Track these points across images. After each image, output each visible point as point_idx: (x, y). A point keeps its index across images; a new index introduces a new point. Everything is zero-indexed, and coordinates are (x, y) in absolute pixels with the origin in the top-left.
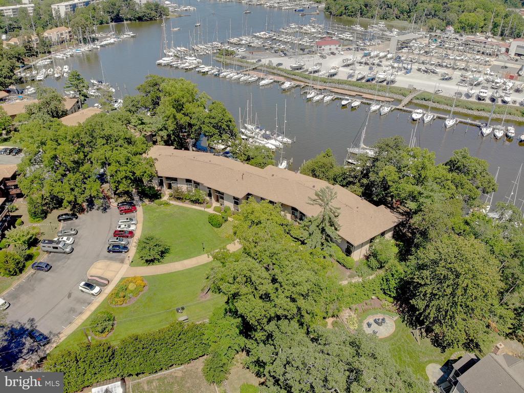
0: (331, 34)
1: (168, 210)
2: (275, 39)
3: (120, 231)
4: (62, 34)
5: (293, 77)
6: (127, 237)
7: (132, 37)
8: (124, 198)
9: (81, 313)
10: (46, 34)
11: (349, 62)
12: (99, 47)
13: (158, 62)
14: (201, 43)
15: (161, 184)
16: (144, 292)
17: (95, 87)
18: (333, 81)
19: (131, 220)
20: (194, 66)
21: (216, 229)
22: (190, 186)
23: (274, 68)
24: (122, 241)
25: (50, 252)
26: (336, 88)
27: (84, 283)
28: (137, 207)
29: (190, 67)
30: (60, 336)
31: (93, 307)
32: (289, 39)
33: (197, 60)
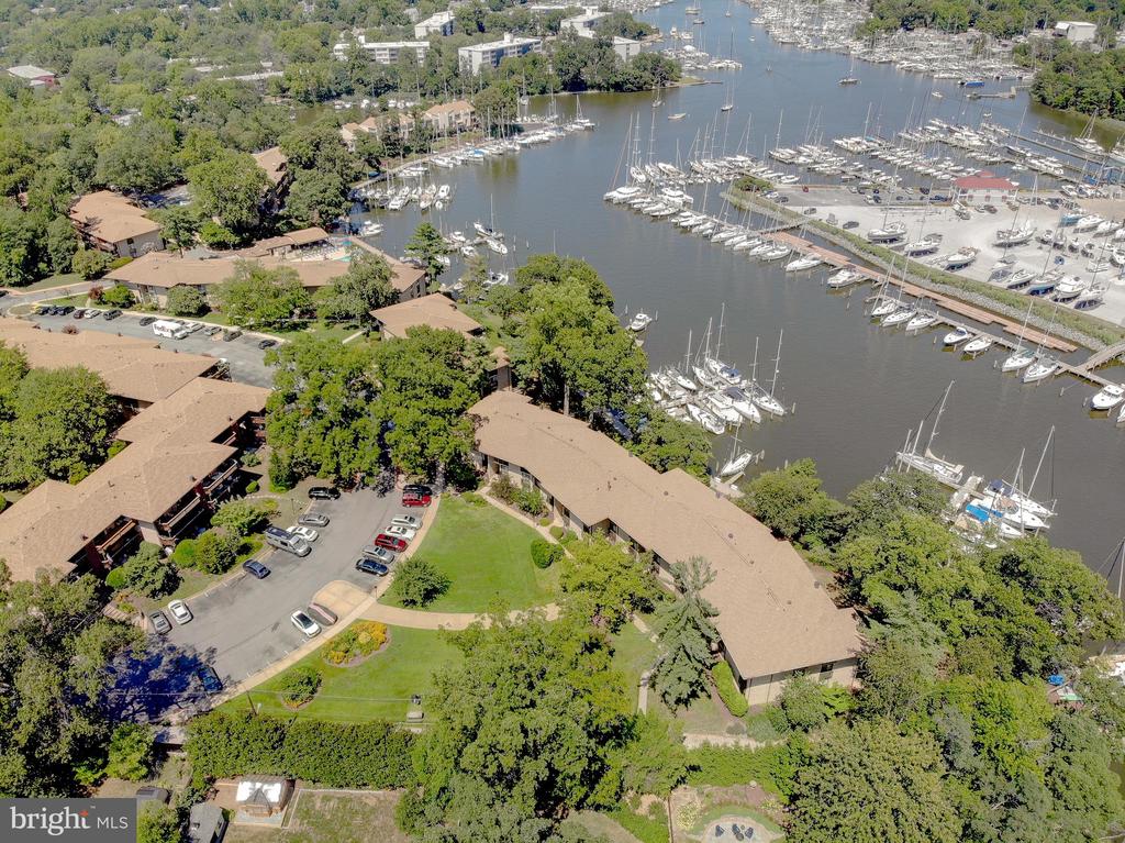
1: (477, 513)
3: (387, 537)
4: (458, 116)
6: (394, 549)
7: (587, 128)
8: (420, 477)
9: (279, 660)
10: (428, 115)
11: (1013, 238)
12: (518, 148)
13: (608, 195)
15: (485, 463)
16: (379, 651)
17: (478, 240)
18: (953, 280)
19: (412, 520)
20: (672, 211)
21: (537, 570)
23: (836, 232)
24: (383, 555)
25: (277, 548)
26: (955, 298)
27: (299, 612)
28: (433, 498)
29: (662, 213)
30: (240, 686)
31: (299, 655)
33: (685, 197)
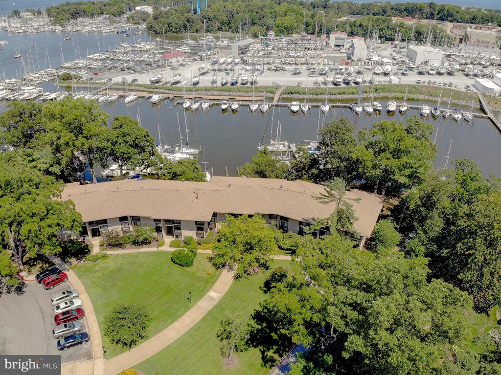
0: (168, 49)
2: (113, 59)
3: (64, 314)
5: (156, 90)
6: (77, 318)
8: (39, 266)
11: (205, 70)
14: (33, 72)
15: (84, 232)
18: (200, 89)
19: (69, 292)
20: (36, 95)
21: (188, 269)
22: (127, 225)
23: (130, 85)
24: (74, 328)
29: (31, 97)
32: (129, 57)
33: (37, 89)
